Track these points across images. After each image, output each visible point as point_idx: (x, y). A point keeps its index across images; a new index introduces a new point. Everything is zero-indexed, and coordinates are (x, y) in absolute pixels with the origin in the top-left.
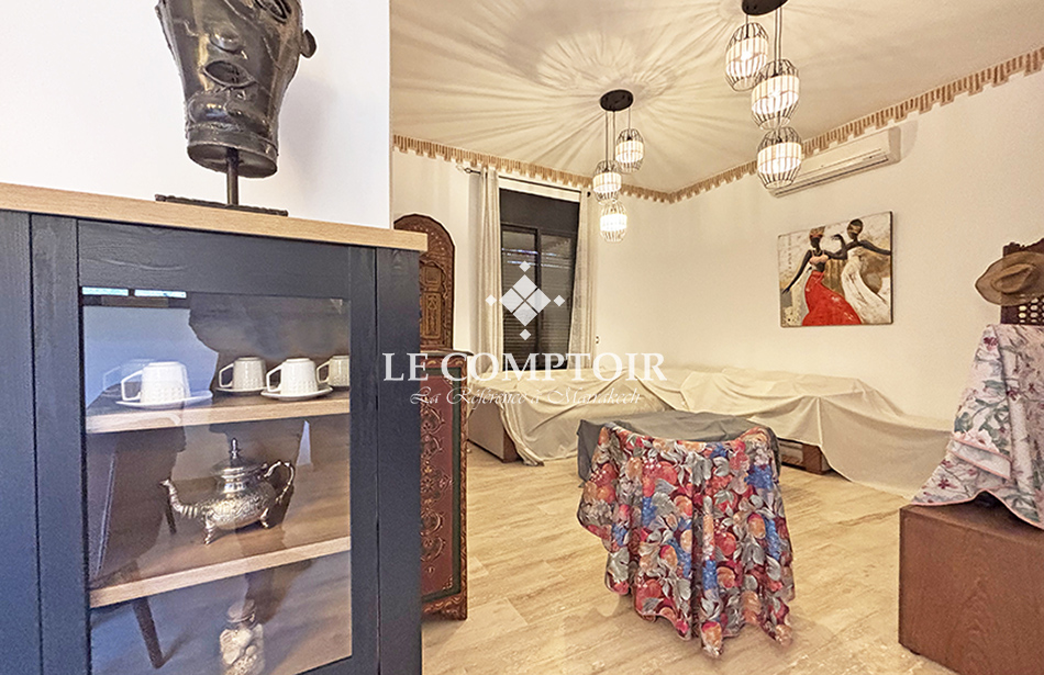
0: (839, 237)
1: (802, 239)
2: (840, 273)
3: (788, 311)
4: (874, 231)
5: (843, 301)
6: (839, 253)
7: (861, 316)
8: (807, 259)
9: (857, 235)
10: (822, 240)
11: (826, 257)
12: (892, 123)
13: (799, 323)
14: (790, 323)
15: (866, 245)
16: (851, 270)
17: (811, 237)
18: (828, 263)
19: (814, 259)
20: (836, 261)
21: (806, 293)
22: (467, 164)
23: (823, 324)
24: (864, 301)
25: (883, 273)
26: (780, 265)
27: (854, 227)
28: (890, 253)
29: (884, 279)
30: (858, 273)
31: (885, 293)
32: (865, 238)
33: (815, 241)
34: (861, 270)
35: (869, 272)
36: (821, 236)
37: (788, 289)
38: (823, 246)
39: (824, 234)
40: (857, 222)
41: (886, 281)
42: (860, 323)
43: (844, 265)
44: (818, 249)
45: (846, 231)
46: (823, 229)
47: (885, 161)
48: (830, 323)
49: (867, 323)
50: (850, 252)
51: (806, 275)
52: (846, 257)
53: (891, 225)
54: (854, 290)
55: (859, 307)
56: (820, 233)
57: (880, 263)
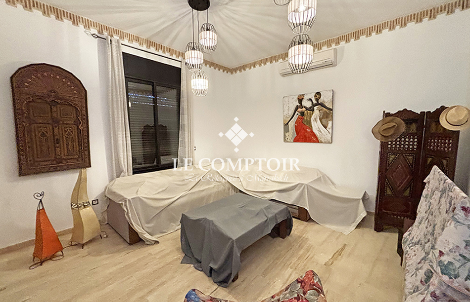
0: (310, 100)
1: (294, 99)
2: (310, 117)
3: (287, 134)
4: (325, 99)
5: (312, 131)
6: (311, 108)
7: (319, 139)
8: (296, 110)
9: (318, 99)
10: (303, 100)
11: (305, 109)
12: (333, 46)
13: (292, 141)
14: (288, 140)
15: (322, 105)
16: (315, 117)
17: (298, 98)
18: (306, 112)
19: (299, 110)
20: (309, 111)
21: (295, 126)
22: (94, 31)
23: (302, 142)
24: (321, 132)
25: (329, 119)
26: (284, 111)
27: (318, 96)
28: (332, 110)
29: (329, 122)
30: (318, 118)
31: (329, 129)
32: (321, 101)
33: (300, 101)
34: (320, 117)
35: (323, 118)
36: (303, 98)
37: (287, 124)
38: (304, 103)
39: (304, 97)
40: (318, 93)
41: (330, 123)
42: (318, 142)
43: (313, 114)
44: (301, 105)
45: (314, 98)
46: (304, 95)
47: (331, 65)
48: (305, 141)
49: (321, 142)
50: (315, 108)
51: (296, 117)
52: (313, 110)
53: (333, 96)
54: (316, 126)
55: (318, 135)
56: (302, 97)
57: (327, 114)
